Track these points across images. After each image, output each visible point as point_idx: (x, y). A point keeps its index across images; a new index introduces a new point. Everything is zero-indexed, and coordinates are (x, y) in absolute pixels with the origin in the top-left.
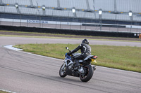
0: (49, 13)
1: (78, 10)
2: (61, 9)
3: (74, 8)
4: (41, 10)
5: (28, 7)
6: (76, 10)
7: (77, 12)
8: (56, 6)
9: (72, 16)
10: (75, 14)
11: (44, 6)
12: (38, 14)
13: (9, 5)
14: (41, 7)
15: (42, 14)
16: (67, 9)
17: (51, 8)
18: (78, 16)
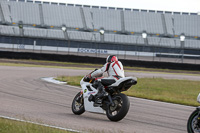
0: (109, 38)
1: (151, 35)
2: (126, 34)
3: (145, 32)
4: (98, 34)
5: (80, 30)
6: (148, 34)
7: (150, 38)
8: (120, 29)
9: (142, 42)
10: (146, 40)
11: (102, 29)
12: (93, 39)
13: (54, 28)
14: (98, 31)
15: (99, 40)
16: (135, 33)
17: (112, 32)
18: (150, 43)
